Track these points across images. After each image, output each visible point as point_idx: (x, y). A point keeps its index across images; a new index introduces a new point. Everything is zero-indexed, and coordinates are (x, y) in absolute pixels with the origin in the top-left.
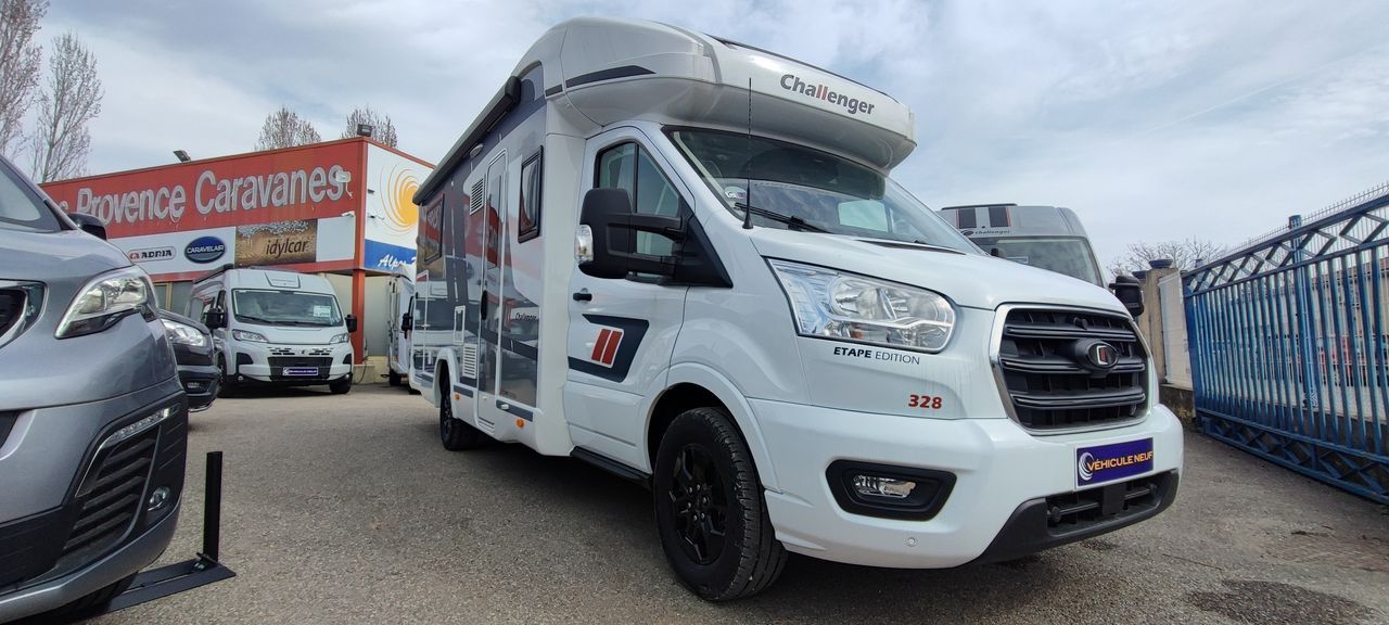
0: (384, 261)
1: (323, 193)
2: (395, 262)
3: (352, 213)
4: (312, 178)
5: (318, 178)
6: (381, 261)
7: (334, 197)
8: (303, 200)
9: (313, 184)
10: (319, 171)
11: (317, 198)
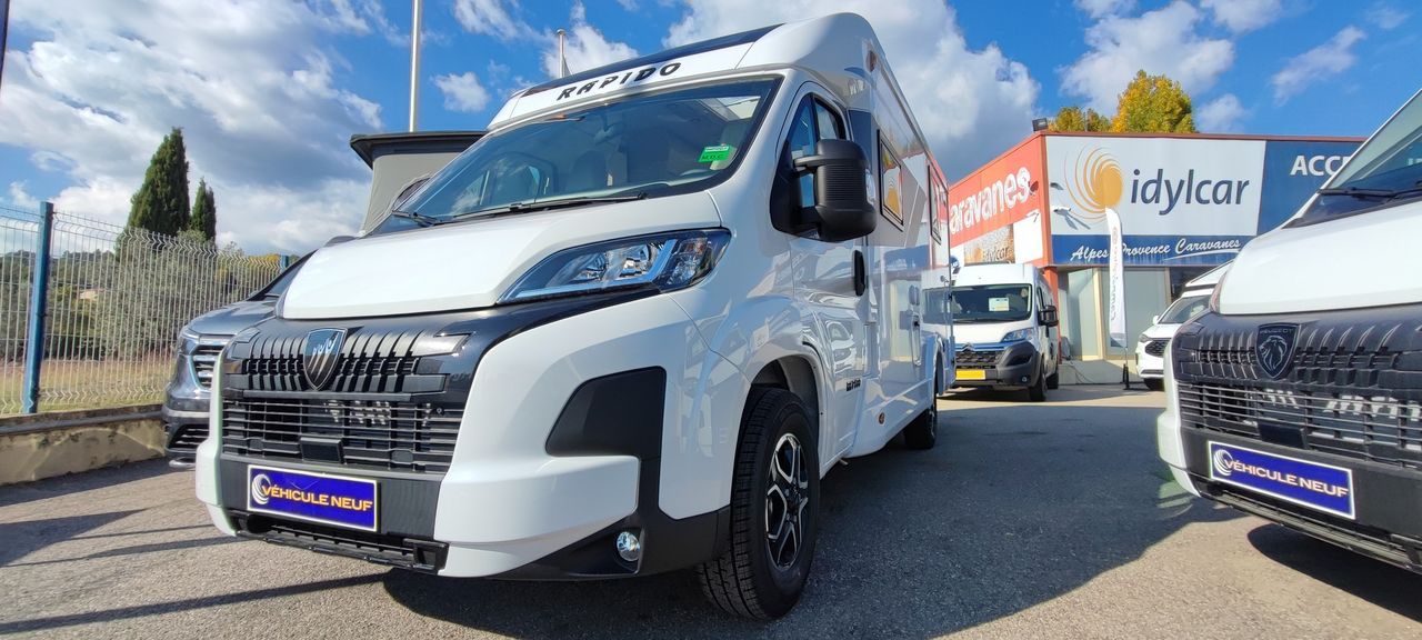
0: (1078, 254)
1: (1015, 197)
2: (1093, 252)
3: (1037, 211)
4: (1006, 186)
5: (1010, 185)
6: (1074, 255)
7: (1023, 198)
8: (1002, 210)
9: (1009, 190)
10: (1011, 177)
11: (1011, 204)
